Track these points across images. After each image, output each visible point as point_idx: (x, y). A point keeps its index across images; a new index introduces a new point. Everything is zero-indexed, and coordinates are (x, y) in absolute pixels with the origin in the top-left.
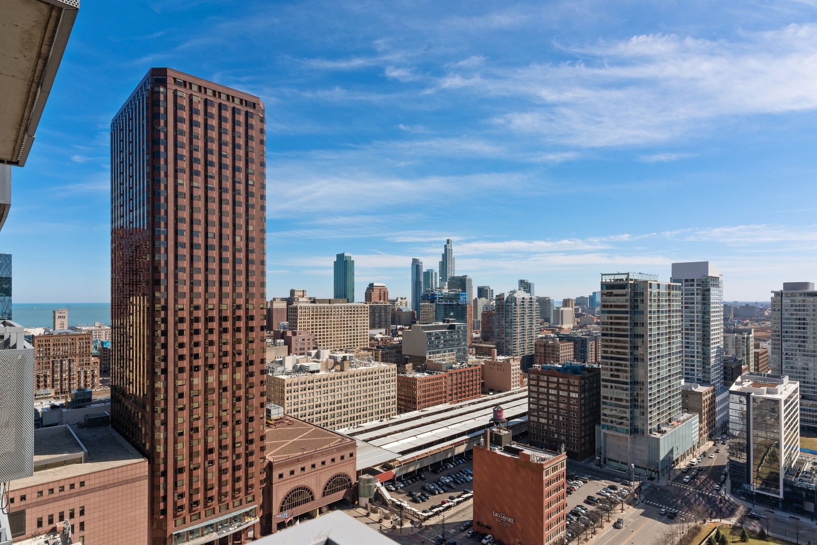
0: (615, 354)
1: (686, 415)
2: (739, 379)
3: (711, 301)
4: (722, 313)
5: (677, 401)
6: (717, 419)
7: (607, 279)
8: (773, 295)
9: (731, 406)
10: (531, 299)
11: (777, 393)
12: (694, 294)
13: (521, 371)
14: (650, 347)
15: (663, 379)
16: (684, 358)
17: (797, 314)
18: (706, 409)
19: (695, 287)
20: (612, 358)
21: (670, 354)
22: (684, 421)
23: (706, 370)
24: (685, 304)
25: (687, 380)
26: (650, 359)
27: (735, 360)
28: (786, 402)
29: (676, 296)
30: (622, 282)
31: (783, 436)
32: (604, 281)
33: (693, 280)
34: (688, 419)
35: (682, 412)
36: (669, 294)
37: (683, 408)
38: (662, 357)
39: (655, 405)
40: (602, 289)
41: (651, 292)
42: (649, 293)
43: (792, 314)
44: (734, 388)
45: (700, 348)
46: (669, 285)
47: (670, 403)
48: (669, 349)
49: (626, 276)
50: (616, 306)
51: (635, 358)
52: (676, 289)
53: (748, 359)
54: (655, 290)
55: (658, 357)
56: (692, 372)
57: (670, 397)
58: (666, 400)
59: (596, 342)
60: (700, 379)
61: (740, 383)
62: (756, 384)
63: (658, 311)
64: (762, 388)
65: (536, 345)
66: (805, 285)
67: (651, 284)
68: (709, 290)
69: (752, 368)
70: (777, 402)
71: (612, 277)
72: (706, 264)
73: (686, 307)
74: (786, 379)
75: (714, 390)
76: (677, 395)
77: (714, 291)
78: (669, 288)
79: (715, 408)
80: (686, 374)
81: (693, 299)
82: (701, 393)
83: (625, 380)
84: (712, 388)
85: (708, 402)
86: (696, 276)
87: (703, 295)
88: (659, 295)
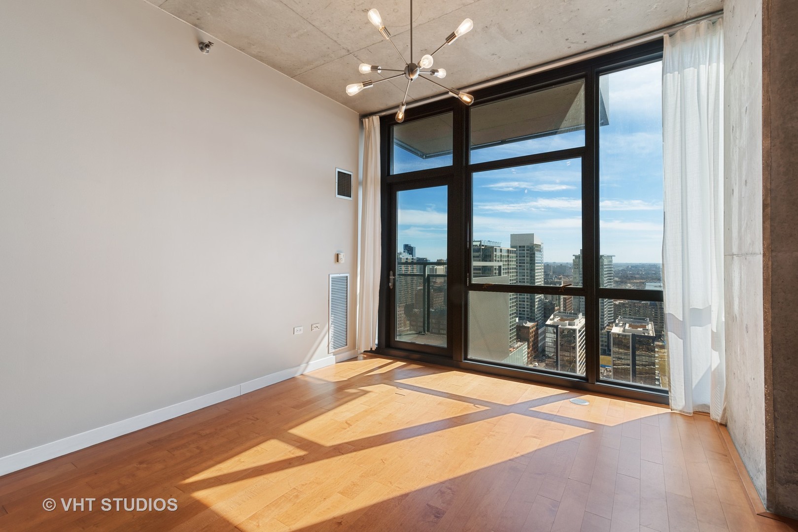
1: (519, 344)
2: (552, 317)
3: (536, 261)
4: (543, 270)
5: (513, 334)
6: (539, 345)
8: (574, 258)
9: (548, 335)
10: (413, 259)
11: (574, 325)
12: (524, 257)
13: (405, 316)
16: (518, 303)
18: (532, 339)
19: (526, 252)
22: (517, 348)
23: (532, 311)
24: (519, 263)
25: (520, 318)
27: (551, 303)
28: (580, 331)
29: (513, 257)
30: (477, 247)
31: (578, 355)
33: (524, 247)
34: (520, 346)
35: (517, 342)
36: (508, 256)
37: (517, 338)
41: (496, 255)
42: (494, 255)
44: (549, 322)
45: (529, 295)
46: (508, 250)
49: (479, 243)
52: (513, 253)
53: (559, 302)
54: (498, 253)
56: (523, 312)
60: (529, 318)
61: (553, 319)
62: (562, 320)
64: (566, 322)
65: (416, 295)
67: (496, 249)
68: (534, 254)
69: (562, 309)
70: (574, 330)
72: (532, 235)
73: (520, 266)
74: (581, 315)
75: (537, 325)
76: (513, 329)
77: (537, 254)
78: (508, 252)
79: (538, 338)
80: (520, 314)
81: (524, 260)
82: (529, 327)
84: (536, 323)
85: (534, 333)
86: (526, 244)
87: (531, 257)
88: (501, 257)
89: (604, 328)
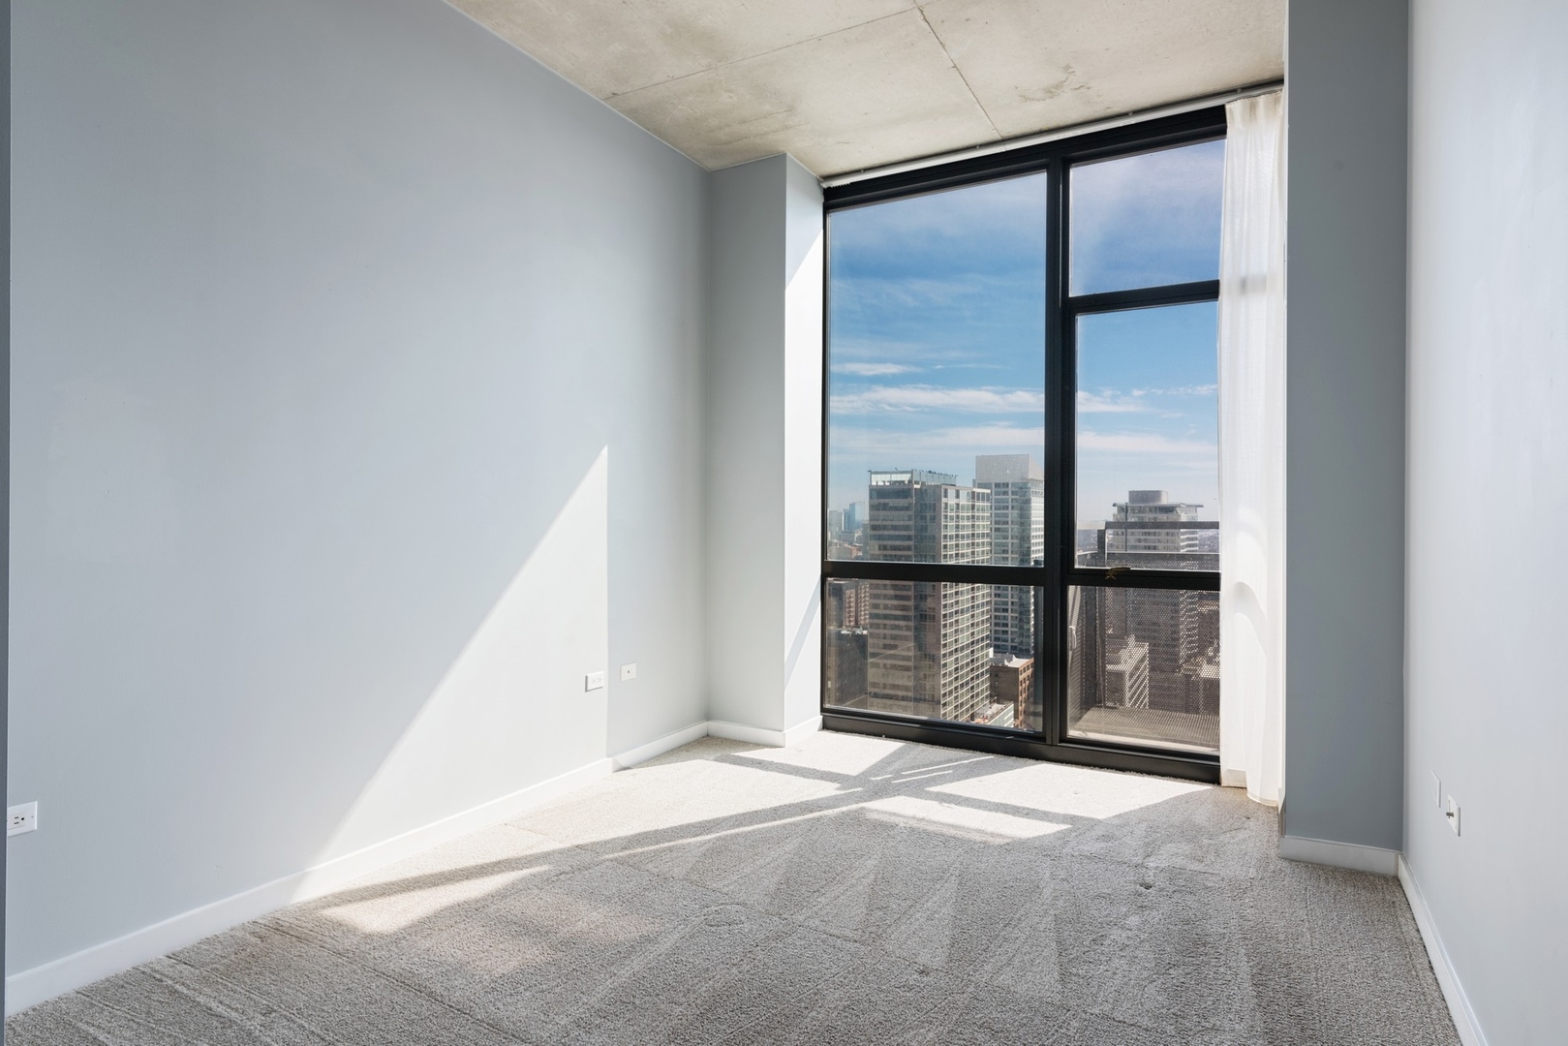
0: (890, 609)
1: (996, 707)
3: (1033, 519)
5: (983, 685)
7: (879, 480)
8: (1116, 510)
11: (1120, 663)
12: (1007, 508)
14: (945, 596)
15: (962, 649)
16: (993, 614)
17: (1146, 540)
18: (1024, 695)
19: (1010, 497)
20: (886, 617)
21: (973, 607)
22: (993, 716)
23: (1024, 632)
24: (996, 523)
25: (998, 649)
26: (945, 616)
28: (1131, 674)
29: (983, 510)
30: (902, 487)
32: (874, 483)
33: (1008, 484)
34: (998, 713)
35: (990, 703)
36: (973, 507)
37: (991, 696)
38: (962, 611)
39: (951, 692)
40: (871, 498)
41: (946, 504)
42: (943, 505)
43: (1139, 541)
45: (1015, 596)
46: (973, 492)
47: (972, 688)
48: (973, 598)
49: (909, 475)
50: (895, 528)
51: (921, 615)
52: (983, 500)
55: (957, 612)
56: (1005, 636)
57: (972, 679)
58: (967, 683)
59: (857, 592)
60: (1016, 647)
63: (957, 536)
66: (1156, 495)
67: (946, 490)
68: (1029, 502)
71: (887, 478)
72: (1026, 459)
73: (996, 529)
74: (1132, 640)
76: (982, 674)
78: (973, 498)
80: (996, 639)
81: (1007, 516)
82: (1018, 669)
83: (905, 653)
84: (1032, 660)
85: (1027, 682)
86: (1012, 479)
87: (1021, 509)
88: (958, 508)
89: (1180, 667)
